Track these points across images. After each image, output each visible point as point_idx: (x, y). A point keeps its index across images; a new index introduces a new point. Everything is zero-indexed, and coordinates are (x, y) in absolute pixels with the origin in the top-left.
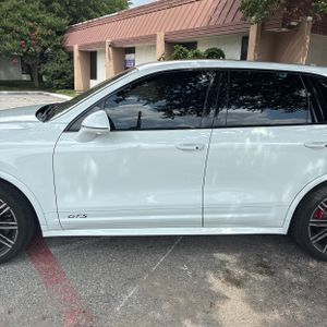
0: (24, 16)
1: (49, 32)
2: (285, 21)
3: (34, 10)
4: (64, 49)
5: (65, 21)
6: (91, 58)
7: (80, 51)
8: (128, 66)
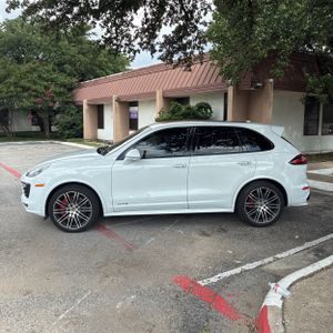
0: (40, 76)
1: (62, 90)
2: (253, 83)
3: (48, 71)
4: (73, 103)
5: (75, 80)
6: (99, 110)
7: (89, 105)
8: (133, 116)
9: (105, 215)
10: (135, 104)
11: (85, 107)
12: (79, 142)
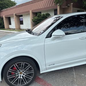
7: (5, 17)
8: (21, 20)
9: (41, 72)
10: (22, 16)
11: (4, 18)
12: (3, 30)
